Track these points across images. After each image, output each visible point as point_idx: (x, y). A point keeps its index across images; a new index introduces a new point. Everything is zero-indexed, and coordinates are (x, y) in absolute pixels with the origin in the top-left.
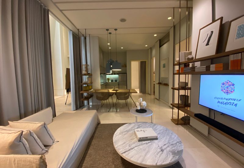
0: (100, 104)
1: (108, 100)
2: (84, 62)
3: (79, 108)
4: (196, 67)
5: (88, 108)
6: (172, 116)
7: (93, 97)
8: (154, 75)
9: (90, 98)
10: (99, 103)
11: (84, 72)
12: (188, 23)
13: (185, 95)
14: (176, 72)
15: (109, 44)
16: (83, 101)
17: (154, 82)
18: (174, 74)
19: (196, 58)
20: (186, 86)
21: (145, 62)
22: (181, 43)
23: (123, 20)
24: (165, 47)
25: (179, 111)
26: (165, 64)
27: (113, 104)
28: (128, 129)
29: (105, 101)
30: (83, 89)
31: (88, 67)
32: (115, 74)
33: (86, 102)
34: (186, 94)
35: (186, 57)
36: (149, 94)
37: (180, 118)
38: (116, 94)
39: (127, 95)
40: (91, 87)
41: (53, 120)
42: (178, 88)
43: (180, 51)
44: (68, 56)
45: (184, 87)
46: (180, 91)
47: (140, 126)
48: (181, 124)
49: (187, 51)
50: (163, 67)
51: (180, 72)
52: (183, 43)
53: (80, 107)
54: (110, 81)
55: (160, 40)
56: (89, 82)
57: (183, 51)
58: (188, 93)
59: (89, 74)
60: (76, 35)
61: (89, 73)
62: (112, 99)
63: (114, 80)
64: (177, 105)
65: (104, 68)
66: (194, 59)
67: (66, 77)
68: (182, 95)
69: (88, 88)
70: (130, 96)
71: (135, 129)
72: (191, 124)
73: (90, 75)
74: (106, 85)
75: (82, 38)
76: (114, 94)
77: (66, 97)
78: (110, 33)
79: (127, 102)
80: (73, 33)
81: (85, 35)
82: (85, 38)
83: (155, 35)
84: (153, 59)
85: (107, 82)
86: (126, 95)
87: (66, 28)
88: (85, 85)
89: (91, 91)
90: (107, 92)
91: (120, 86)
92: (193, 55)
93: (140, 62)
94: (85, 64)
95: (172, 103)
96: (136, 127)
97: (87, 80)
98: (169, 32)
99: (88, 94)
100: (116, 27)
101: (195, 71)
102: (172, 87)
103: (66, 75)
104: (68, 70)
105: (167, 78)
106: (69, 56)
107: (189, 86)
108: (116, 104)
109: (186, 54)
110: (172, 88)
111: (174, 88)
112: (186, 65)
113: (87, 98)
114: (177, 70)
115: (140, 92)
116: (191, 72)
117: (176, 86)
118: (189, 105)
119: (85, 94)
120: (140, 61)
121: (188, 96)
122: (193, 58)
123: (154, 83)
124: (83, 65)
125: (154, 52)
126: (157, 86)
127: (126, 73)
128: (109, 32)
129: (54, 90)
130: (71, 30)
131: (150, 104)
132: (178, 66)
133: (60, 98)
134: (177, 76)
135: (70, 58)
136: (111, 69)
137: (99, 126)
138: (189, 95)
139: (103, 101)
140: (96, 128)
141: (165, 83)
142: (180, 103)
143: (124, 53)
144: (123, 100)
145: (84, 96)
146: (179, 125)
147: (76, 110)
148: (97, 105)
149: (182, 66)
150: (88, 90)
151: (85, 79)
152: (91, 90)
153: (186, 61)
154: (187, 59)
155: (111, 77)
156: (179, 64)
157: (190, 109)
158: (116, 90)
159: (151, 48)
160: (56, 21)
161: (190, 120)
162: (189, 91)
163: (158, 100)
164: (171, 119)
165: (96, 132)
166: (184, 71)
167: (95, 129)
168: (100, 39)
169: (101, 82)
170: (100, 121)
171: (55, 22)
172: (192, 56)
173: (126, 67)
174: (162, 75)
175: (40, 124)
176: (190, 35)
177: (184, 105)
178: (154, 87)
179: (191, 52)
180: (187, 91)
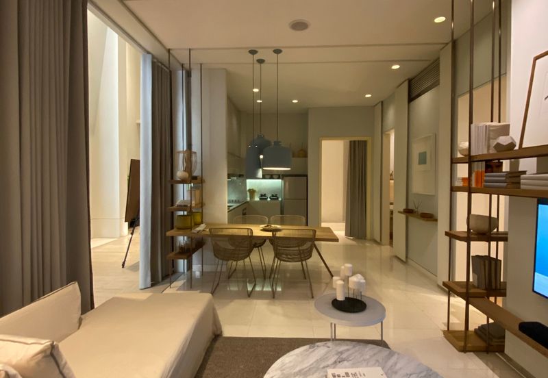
0: (224, 269)
1: (247, 260)
2: (181, 144)
3: (160, 279)
4: (524, 172)
5: (187, 281)
6: (446, 321)
7: (204, 247)
8: (392, 182)
9: (194, 250)
10: (223, 267)
11: (180, 173)
12: (498, 33)
13: (488, 258)
14: (458, 184)
15: (256, 90)
16: (173, 260)
17: (391, 204)
18: (453, 189)
19: (524, 146)
20: (491, 229)
21: (365, 143)
22: (474, 92)
23: (299, 26)
24: (425, 101)
25: (470, 306)
26: (425, 152)
27: (264, 271)
28: (306, 365)
29: (240, 263)
30: (175, 224)
31: (193, 159)
32: (272, 177)
33: (182, 264)
34: (493, 255)
35: (491, 141)
36: (375, 241)
37: (472, 328)
38: (273, 240)
39: (308, 245)
40: (198, 219)
41: (80, 321)
42: (466, 235)
43: (471, 122)
44: (138, 122)
45: (485, 230)
46: (472, 243)
47: (344, 356)
48: (477, 351)
49: (495, 123)
50: (420, 163)
51: (473, 185)
52: (482, 95)
53: (163, 278)
54: (257, 199)
55: (410, 81)
56: (193, 202)
57: (483, 121)
58: (497, 250)
59: (195, 178)
60: (162, 64)
61: (195, 174)
62: (261, 255)
63: (269, 196)
64: (462, 288)
65: (239, 157)
66: (517, 148)
67: (129, 180)
68: (477, 256)
69: (189, 220)
70: (314, 250)
71: (328, 366)
72: (506, 351)
73: (196, 181)
74: (244, 211)
75: (180, 75)
76: (268, 241)
77: (126, 241)
78: (261, 61)
79: (305, 268)
80: (155, 60)
81: (187, 66)
82: (189, 74)
83: (396, 67)
84: (389, 136)
85: (248, 199)
86: (304, 247)
87: (135, 45)
88: (181, 213)
89: (199, 232)
90: (246, 234)
91: (287, 216)
92: (515, 134)
93: (348, 144)
94: (185, 149)
95: (446, 280)
96: (333, 360)
97: (187, 197)
98: (438, 59)
99: (188, 238)
100: (277, 45)
101: (519, 188)
102: (448, 230)
103: (129, 177)
104: (135, 165)
105: (432, 198)
106: (141, 121)
107: (501, 229)
108: (272, 270)
109: (489, 130)
110: (447, 234)
111: (452, 232)
112: (492, 165)
113: (187, 252)
114: (464, 179)
115: (346, 235)
116: (506, 188)
117: (461, 226)
118: (500, 291)
119: (182, 240)
120: (348, 141)
121: (497, 261)
122: (512, 145)
123: (391, 207)
124: (179, 152)
125: (391, 114)
126: (400, 220)
127: (307, 176)
128: (257, 57)
129: (91, 221)
130: (148, 53)
131: (376, 276)
132: (467, 165)
133: (108, 246)
134: (462, 197)
135: (141, 125)
136: (260, 165)
137: (218, 344)
138: (501, 257)
139: (234, 263)
140: (209, 351)
141: (426, 211)
142: (471, 280)
143: (302, 116)
144: (293, 260)
145: (178, 245)
146: (468, 353)
147: (153, 285)
148: (216, 272)
149: (480, 167)
150: (191, 228)
151: (183, 193)
152: (198, 229)
153: (491, 152)
154: (495, 147)
155: (260, 184)
156: (470, 160)
157: (504, 303)
158: (275, 231)
159: (382, 102)
160: (109, 29)
161: (504, 337)
162: (501, 244)
163: (405, 263)
164: (444, 332)
165: (208, 366)
166: (484, 183)
167: (206, 354)
168: (230, 78)
169: (229, 202)
170: (221, 328)
171: (106, 30)
172: (512, 138)
173: (306, 156)
174: (418, 187)
175: (38, 348)
176: (502, 72)
177: (486, 289)
178: (391, 219)
179: (508, 127)
180: (493, 244)
